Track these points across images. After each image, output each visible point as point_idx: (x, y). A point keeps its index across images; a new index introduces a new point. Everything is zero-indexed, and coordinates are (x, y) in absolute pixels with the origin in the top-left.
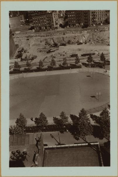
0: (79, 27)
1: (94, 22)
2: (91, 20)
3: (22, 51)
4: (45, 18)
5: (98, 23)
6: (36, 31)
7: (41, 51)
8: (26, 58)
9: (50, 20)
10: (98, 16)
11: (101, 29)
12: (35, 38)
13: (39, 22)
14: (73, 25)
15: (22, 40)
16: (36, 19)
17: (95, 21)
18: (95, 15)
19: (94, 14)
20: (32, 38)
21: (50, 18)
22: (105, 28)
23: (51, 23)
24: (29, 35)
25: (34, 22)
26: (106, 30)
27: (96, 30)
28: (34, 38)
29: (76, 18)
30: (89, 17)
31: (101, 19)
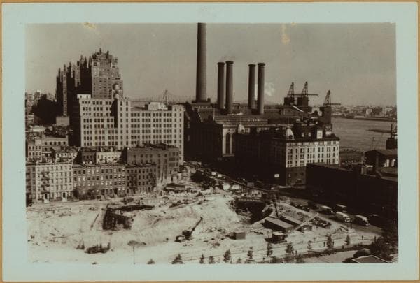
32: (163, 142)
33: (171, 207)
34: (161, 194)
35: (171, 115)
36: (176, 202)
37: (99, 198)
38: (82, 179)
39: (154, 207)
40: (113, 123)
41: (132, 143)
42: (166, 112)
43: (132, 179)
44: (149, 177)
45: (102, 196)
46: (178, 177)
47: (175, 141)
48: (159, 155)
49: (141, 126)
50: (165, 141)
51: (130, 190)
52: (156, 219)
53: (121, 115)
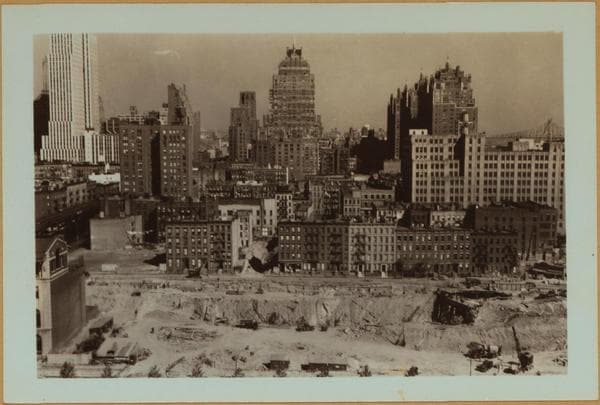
0: (310, 273)
1: (360, 264)
2: (350, 257)
3: (104, 329)
4: (205, 233)
5: (373, 269)
6: (170, 270)
7: (169, 337)
8: (111, 355)
9: (223, 244)
10: (373, 248)
11: (381, 291)
12: (162, 290)
13: (186, 243)
14: (294, 267)
15: (119, 292)
16: (178, 234)
17: (364, 263)
18: (364, 246)
19: (362, 240)
20: (153, 290)
21: (223, 235)
22: (394, 287)
23: (223, 252)
24: (146, 280)
25: (170, 240)
26: (397, 292)
27: (364, 291)
28: (159, 290)
29: (306, 245)
30: (347, 250)
31: (381, 259)
32: (532, 199)
33: (536, 298)
34: (524, 278)
35: (547, 158)
36: (545, 292)
37: (431, 276)
38: (407, 248)
39: (511, 295)
40: (458, 170)
41: (485, 199)
42: (540, 154)
43: (480, 252)
44: (506, 251)
45: (436, 274)
46: (554, 254)
47: (553, 199)
48: (524, 219)
49: (499, 174)
50: (535, 198)
51: (476, 269)
52: (512, 314)
53: (470, 158)
